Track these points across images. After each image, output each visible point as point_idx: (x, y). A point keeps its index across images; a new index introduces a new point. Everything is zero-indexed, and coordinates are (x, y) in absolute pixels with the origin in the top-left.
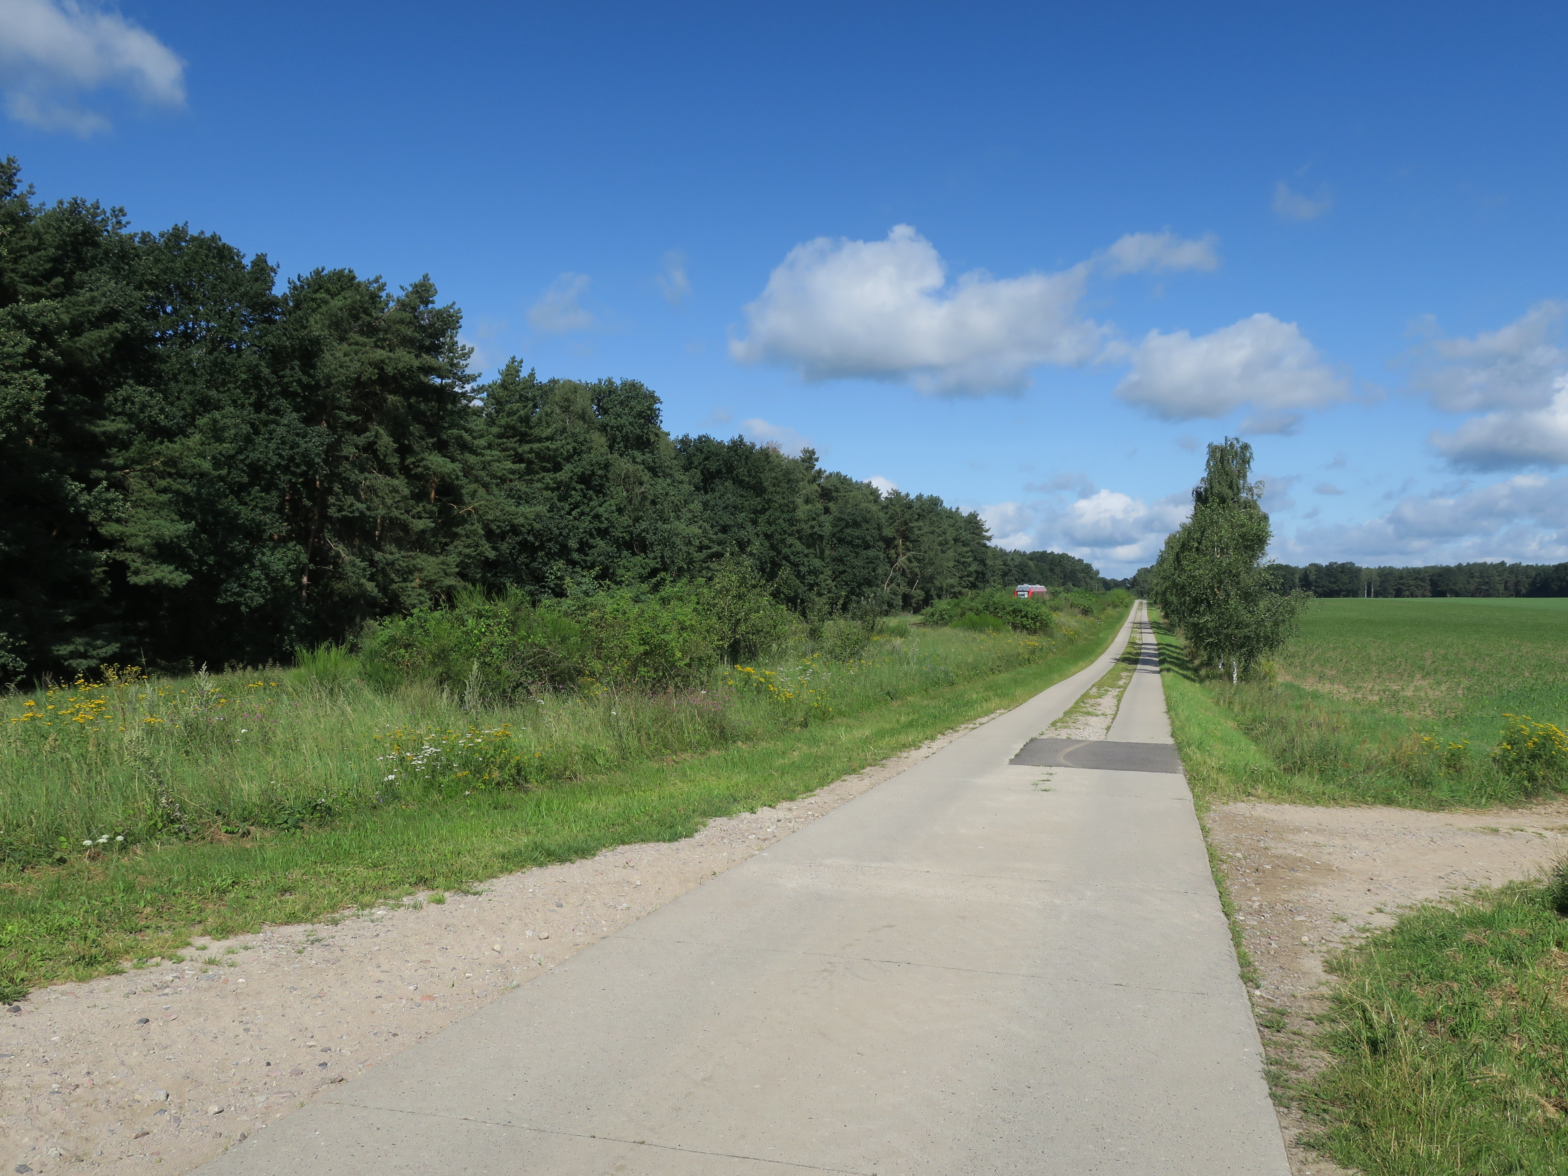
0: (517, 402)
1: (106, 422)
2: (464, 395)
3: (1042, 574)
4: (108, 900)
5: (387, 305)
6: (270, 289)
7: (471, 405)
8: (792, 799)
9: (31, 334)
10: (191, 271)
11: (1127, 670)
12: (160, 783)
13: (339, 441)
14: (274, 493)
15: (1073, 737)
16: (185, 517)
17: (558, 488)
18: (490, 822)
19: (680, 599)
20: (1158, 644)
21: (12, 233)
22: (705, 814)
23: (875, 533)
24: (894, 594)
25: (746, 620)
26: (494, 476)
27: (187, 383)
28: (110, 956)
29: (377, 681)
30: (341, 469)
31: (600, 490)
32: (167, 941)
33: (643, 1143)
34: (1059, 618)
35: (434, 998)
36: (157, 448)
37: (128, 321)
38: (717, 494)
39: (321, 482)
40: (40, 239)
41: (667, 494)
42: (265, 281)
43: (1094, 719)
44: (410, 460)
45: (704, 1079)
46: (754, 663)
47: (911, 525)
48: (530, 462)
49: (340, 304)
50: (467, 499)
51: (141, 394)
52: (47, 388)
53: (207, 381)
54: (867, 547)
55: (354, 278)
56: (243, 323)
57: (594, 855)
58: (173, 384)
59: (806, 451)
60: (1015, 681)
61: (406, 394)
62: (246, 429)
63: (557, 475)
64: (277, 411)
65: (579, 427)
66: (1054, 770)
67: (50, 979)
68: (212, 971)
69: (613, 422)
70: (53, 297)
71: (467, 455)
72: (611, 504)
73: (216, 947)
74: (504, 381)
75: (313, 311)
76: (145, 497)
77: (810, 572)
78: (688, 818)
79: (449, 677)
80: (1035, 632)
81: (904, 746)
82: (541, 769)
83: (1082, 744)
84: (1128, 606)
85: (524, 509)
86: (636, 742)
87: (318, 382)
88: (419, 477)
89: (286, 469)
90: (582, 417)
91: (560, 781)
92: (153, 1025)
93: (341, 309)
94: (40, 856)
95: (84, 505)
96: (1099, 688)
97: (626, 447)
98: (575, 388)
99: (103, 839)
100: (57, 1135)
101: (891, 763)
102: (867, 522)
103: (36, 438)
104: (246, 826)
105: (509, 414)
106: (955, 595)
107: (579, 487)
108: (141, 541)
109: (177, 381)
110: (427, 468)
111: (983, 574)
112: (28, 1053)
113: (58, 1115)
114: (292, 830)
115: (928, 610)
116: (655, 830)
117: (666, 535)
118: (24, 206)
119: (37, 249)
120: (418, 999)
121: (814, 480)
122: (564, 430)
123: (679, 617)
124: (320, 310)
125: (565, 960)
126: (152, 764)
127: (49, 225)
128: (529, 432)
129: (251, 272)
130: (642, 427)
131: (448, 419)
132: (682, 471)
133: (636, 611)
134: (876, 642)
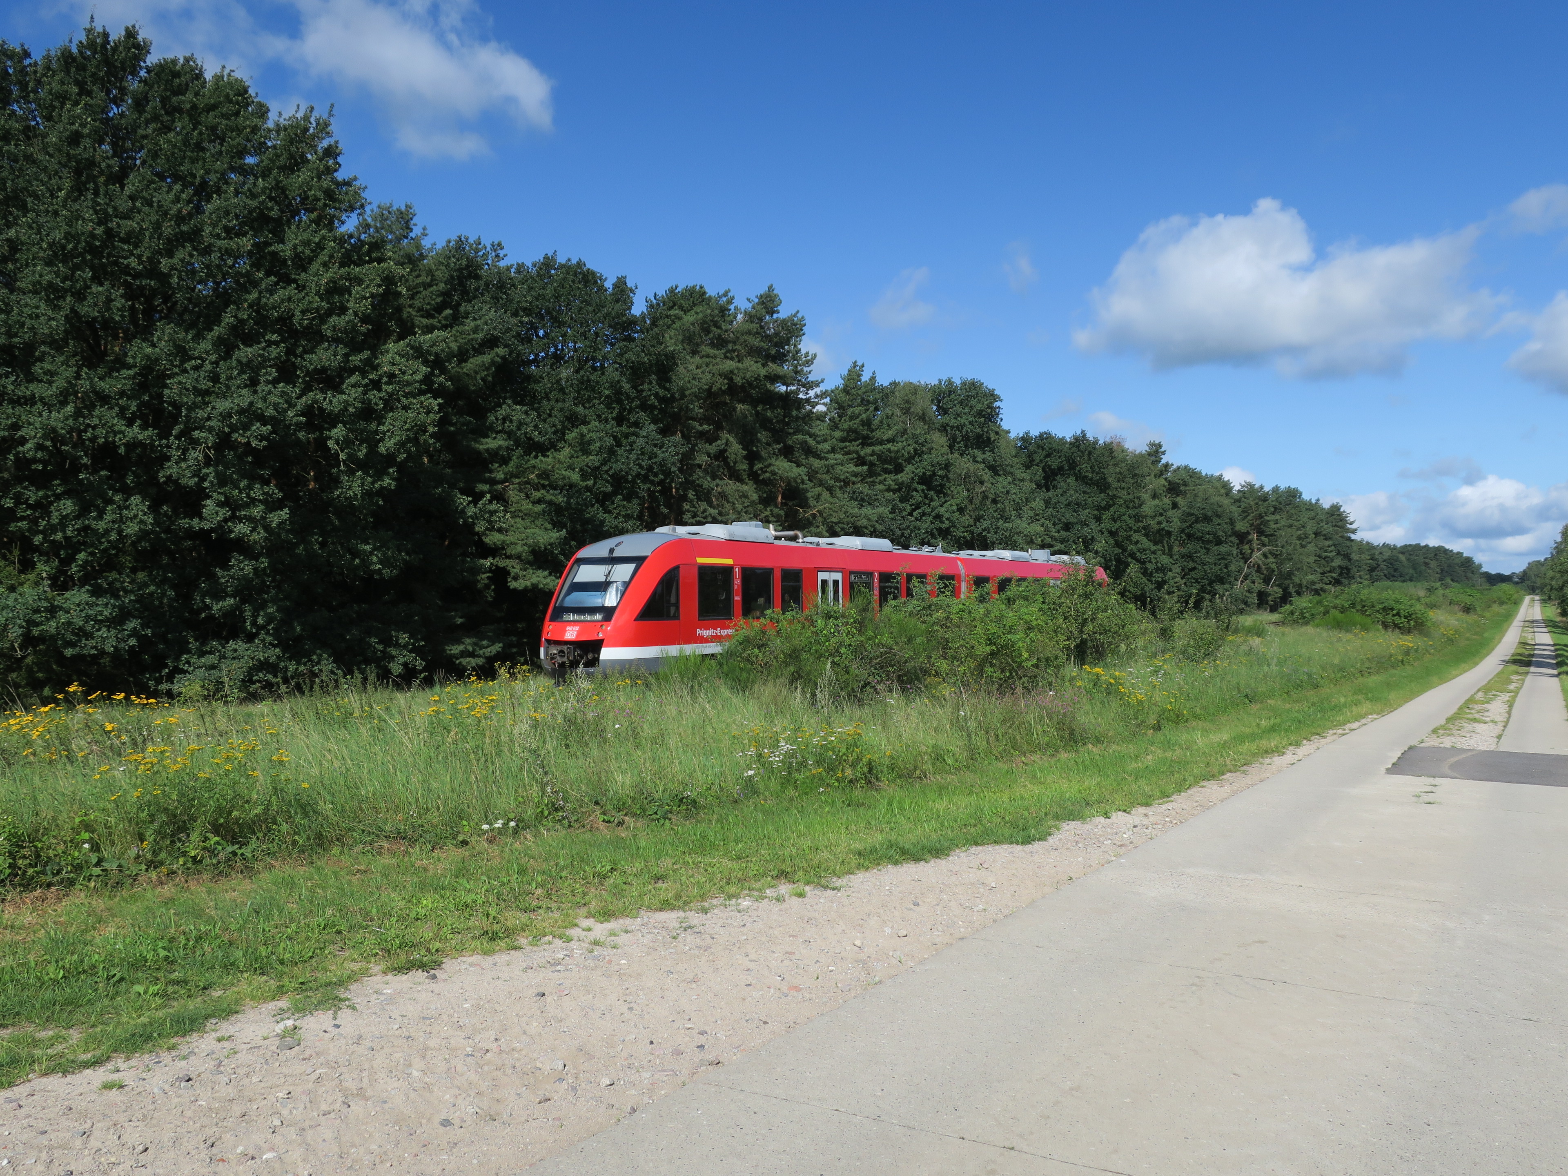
0: (859, 405)
1: (489, 440)
2: (808, 401)
3: (1414, 569)
4: (505, 880)
5: (735, 317)
6: (630, 308)
7: (815, 410)
8: (1147, 805)
9: (426, 362)
10: (559, 296)
11: (1517, 673)
12: (546, 773)
13: (692, 450)
14: (635, 501)
15: (1459, 746)
16: (557, 525)
17: (899, 490)
18: (844, 819)
19: (1026, 598)
20: (1555, 645)
21: (410, 273)
22: (1057, 817)
23: (1228, 528)
24: (1249, 591)
25: (1093, 619)
26: (837, 479)
27: (557, 401)
28: (509, 933)
29: (734, 680)
30: (695, 477)
31: (941, 491)
32: (557, 921)
33: (1013, 1148)
34: (1437, 616)
35: (800, 990)
36: (533, 462)
37: (506, 346)
38: (1059, 491)
39: (677, 489)
40: (433, 275)
41: (1008, 492)
42: (625, 302)
43: (1482, 726)
44: (758, 466)
45: (1071, 1089)
46: (1102, 664)
47: (1267, 518)
48: (872, 465)
49: (692, 319)
50: (812, 502)
51: (518, 412)
52: (440, 411)
53: (574, 398)
54: (1219, 542)
55: (704, 293)
56: (605, 342)
57: (948, 855)
58: (545, 402)
59: (1152, 445)
60: (1388, 684)
61: (754, 402)
62: (609, 441)
63: (899, 476)
64: (636, 424)
65: (919, 428)
66: (1438, 781)
67: (460, 950)
68: (598, 950)
69: (953, 422)
70: (444, 327)
71: (812, 459)
72: (952, 504)
73: (600, 929)
74: (846, 386)
75: (668, 327)
76: (523, 508)
77: (1158, 570)
78: (1040, 821)
79: (800, 677)
80: (1409, 631)
81: (1266, 752)
82: (892, 768)
83: (1469, 754)
84: (1517, 603)
85: (867, 511)
86: (984, 743)
87: (673, 396)
88: (765, 482)
89: (645, 479)
90: (922, 418)
91: (910, 780)
92: (549, 999)
93: (693, 324)
94: (446, 838)
95: (471, 517)
96: (1486, 693)
97: (966, 446)
98: (915, 389)
99: (499, 824)
100: (473, 1094)
101: (1253, 769)
102: (1219, 516)
103: (431, 457)
104: (619, 816)
105: (852, 418)
106: (1317, 592)
107: (920, 487)
108: (519, 549)
109: (549, 400)
110: (774, 473)
111: (1348, 569)
112: (445, 1017)
113: (473, 1076)
114: (662, 821)
115: (1288, 608)
116: (1007, 832)
117: (1008, 534)
118: (418, 247)
119: (430, 285)
120: (785, 989)
121: (1161, 473)
122: (905, 432)
123: (1026, 617)
124: (675, 326)
125: (925, 959)
126: (539, 756)
127: (441, 263)
128: (871, 435)
129: (612, 294)
130: (981, 426)
131: (793, 425)
132: (1023, 470)
133: (982, 611)
134: (1230, 642)
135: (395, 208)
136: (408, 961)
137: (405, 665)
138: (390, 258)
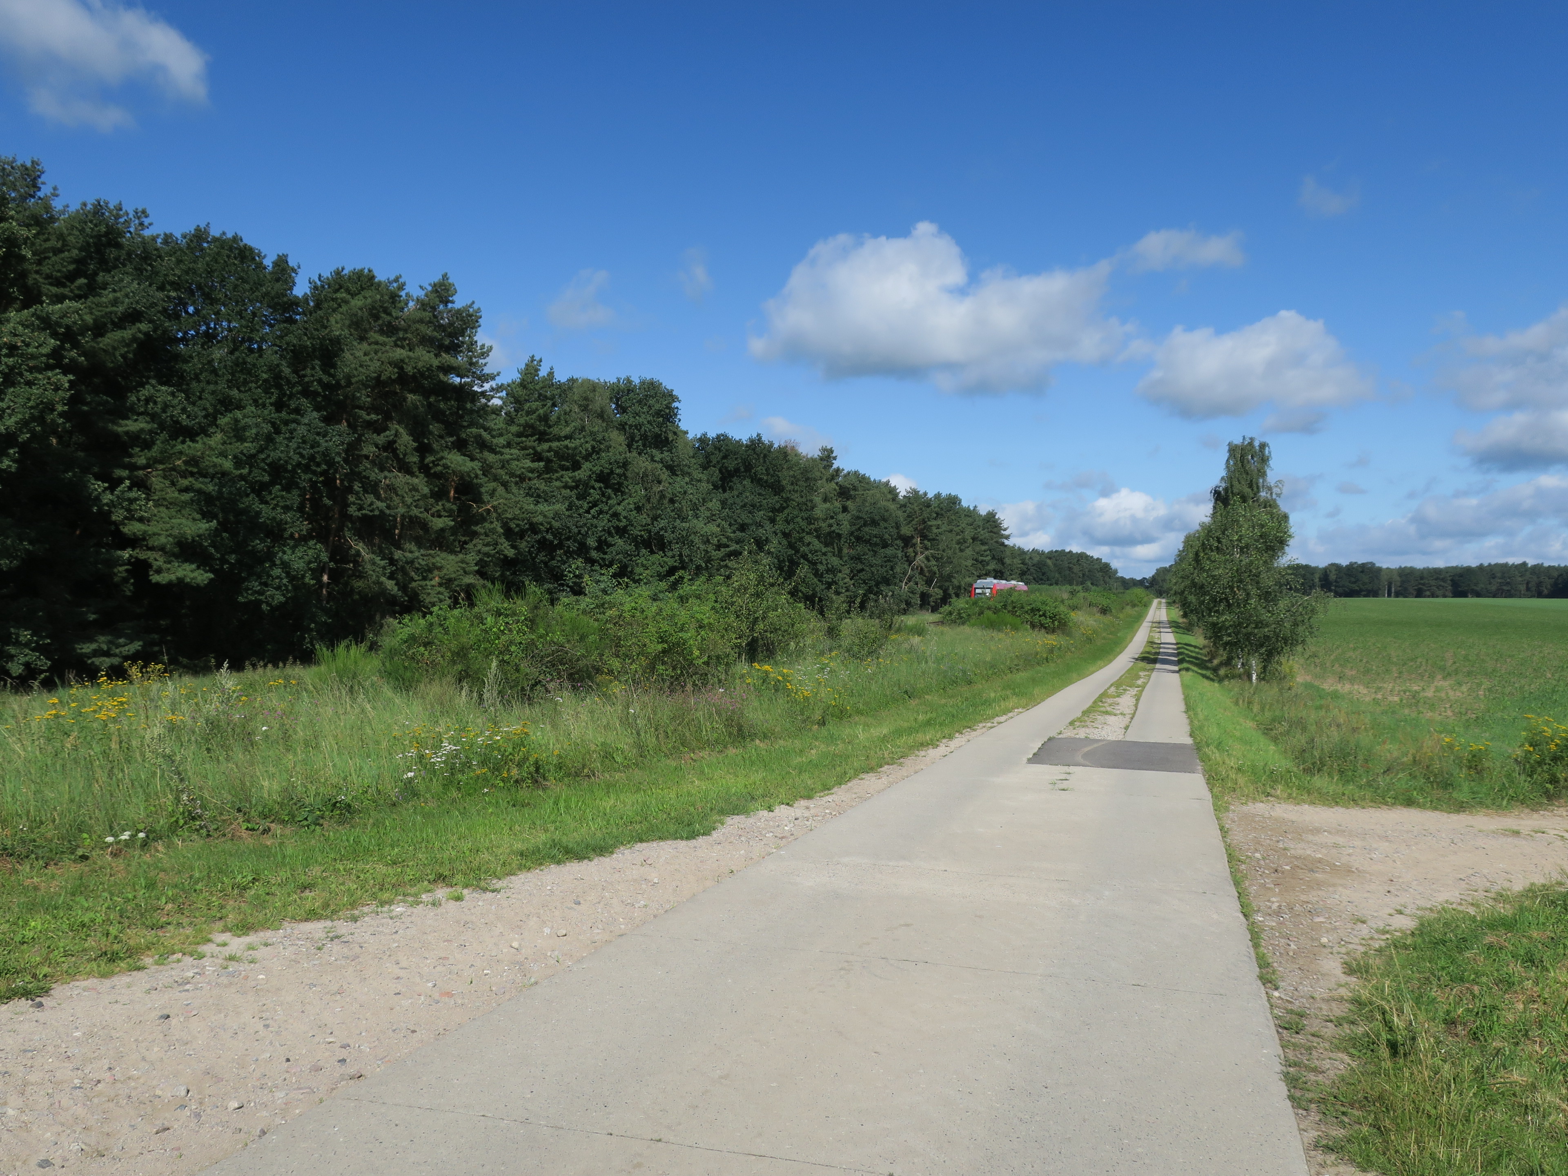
0: (536, 401)
1: (129, 422)
2: (483, 394)
3: (1060, 573)
4: (130, 896)
5: (407, 304)
6: (291, 289)
7: (490, 404)
8: (809, 798)
9: (54, 335)
10: (212, 271)
11: (1145, 670)
12: (182, 780)
13: (359, 440)
14: (295, 492)
15: (1091, 736)
16: (207, 516)
17: (577, 487)
18: (508, 819)
19: (698, 597)
20: (1177, 644)
21: (36, 236)
22: (723, 812)
23: (894, 531)
24: (912, 592)
25: (764, 618)
26: (512, 475)
27: (208, 383)
28: (132, 952)
29: (397, 679)
30: (362, 468)
31: (618, 489)
32: (188, 937)
33: (660, 1140)
34: (1077, 617)
35: (453, 995)
36: (180, 447)
37: (151, 321)
38: (735, 493)
39: (342, 481)
40: (64, 240)
41: (685, 492)
42: (286, 282)
43: (1113, 718)
44: (429, 459)
45: (721, 1077)
46: (772, 661)
47: (929, 523)
48: (549, 461)
49: (360, 303)
50: (486, 498)
51: (163, 394)
52: (70, 388)
53: (228, 381)
54: (885, 545)
55: (373, 277)
56: (264, 323)
57: (612, 853)
58: (194, 384)
59: (824, 450)
60: (1033, 680)
61: (427, 393)
62: (267, 428)
63: (576, 473)
64: (297, 411)
65: (597, 426)
66: (1072, 769)
67: (72, 975)
68: (232, 967)
69: (631, 421)
70: (77, 298)
71: (486, 454)
72: (630, 502)
73: (236, 944)
74: (523, 380)
75: (334, 310)
76: (167, 496)
77: (828, 571)
78: (705, 816)
79: (468, 675)
80: (1053, 631)
81: (922, 745)
82: (559, 767)
83: (1100, 744)
84: (1147, 605)
85: (543, 507)
86: (654, 740)
87: (338, 383)
88: (438, 476)
89: (307, 469)
90: (601, 415)
91: (578, 779)
92: (174, 1021)
93: (361, 309)
94: (63, 852)
95: (107, 504)
96: (1117, 688)
97: (644, 445)
98: (594, 387)
99: (125, 836)
100: (79, 1130)
101: (909, 762)
102: (885, 520)
103: (60, 438)
104: (266, 824)
105: (528, 413)
107: (597, 485)
108: (163, 540)
109: (199, 381)
110: (446, 467)
111: (1002, 573)
112: (50, 1048)
113: (80, 1111)
114: (313, 827)
115: (947, 608)
116: (672, 828)
117: (684, 533)
118: (48, 208)
119: (61, 251)
120: (436, 996)
121: (832, 478)
122: (583, 429)
123: (698, 615)
124: (341, 310)
125: (583, 957)
126: (173, 762)
127: (73, 227)
128: (548, 431)
129: (270, 273)
130: (660, 426)
131: (467, 418)
132: (700, 470)
133: (654, 609)
134: (894, 640)
135: (19, 163)
136: (8, 990)
137: (27, 665)
138: (12, 218)
